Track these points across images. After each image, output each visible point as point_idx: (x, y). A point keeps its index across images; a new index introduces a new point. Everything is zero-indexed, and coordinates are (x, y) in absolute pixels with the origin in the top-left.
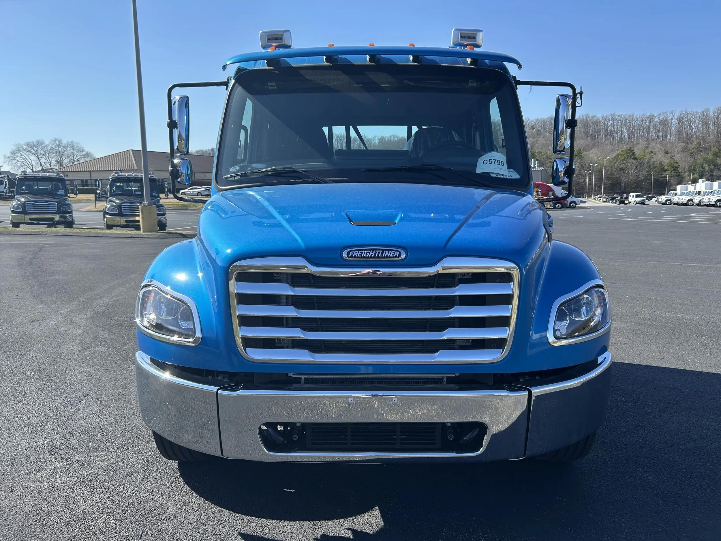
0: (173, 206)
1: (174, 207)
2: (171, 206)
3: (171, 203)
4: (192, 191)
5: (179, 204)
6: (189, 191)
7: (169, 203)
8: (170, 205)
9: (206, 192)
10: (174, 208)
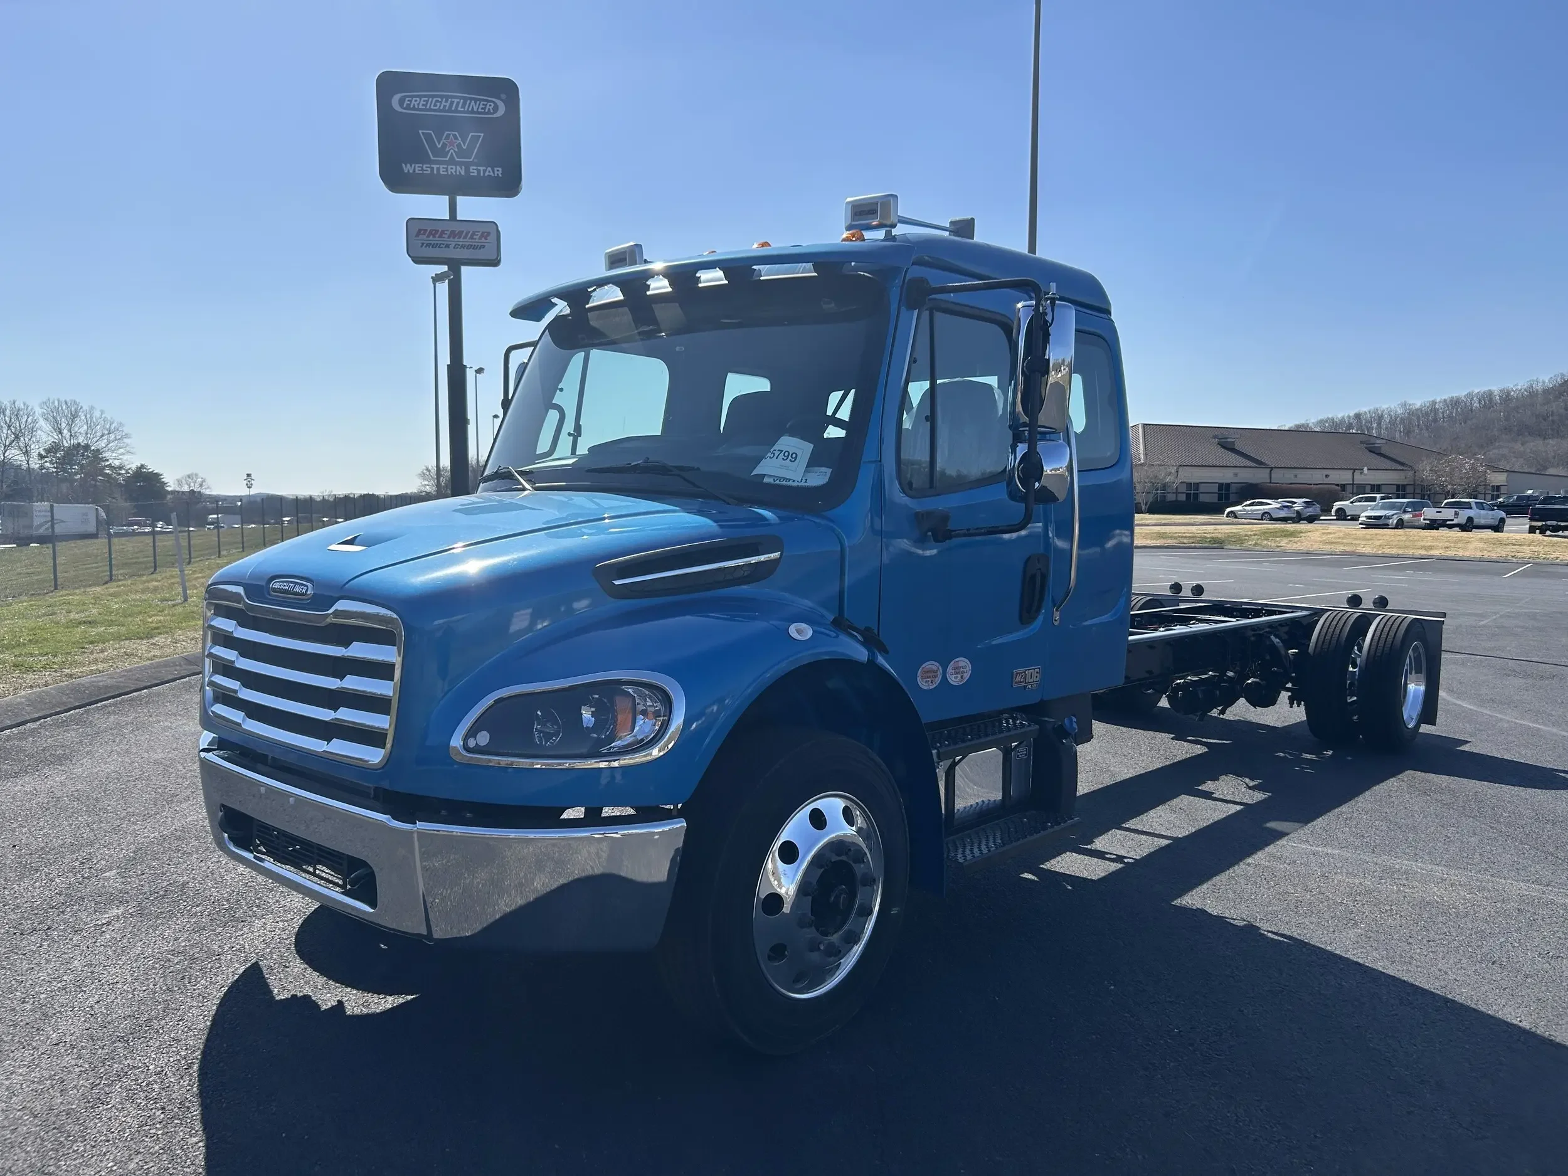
0: (1191, 541)
1: (1193, 543)
2: (1185, 541)
3: (1188, 535)
4: (1251, 510)
5: (1206, 537)
6: (1245, 510)
7: (1184, 535)
8: (1186, 537)
9: (1281, 512)
10: (1193, 545)
